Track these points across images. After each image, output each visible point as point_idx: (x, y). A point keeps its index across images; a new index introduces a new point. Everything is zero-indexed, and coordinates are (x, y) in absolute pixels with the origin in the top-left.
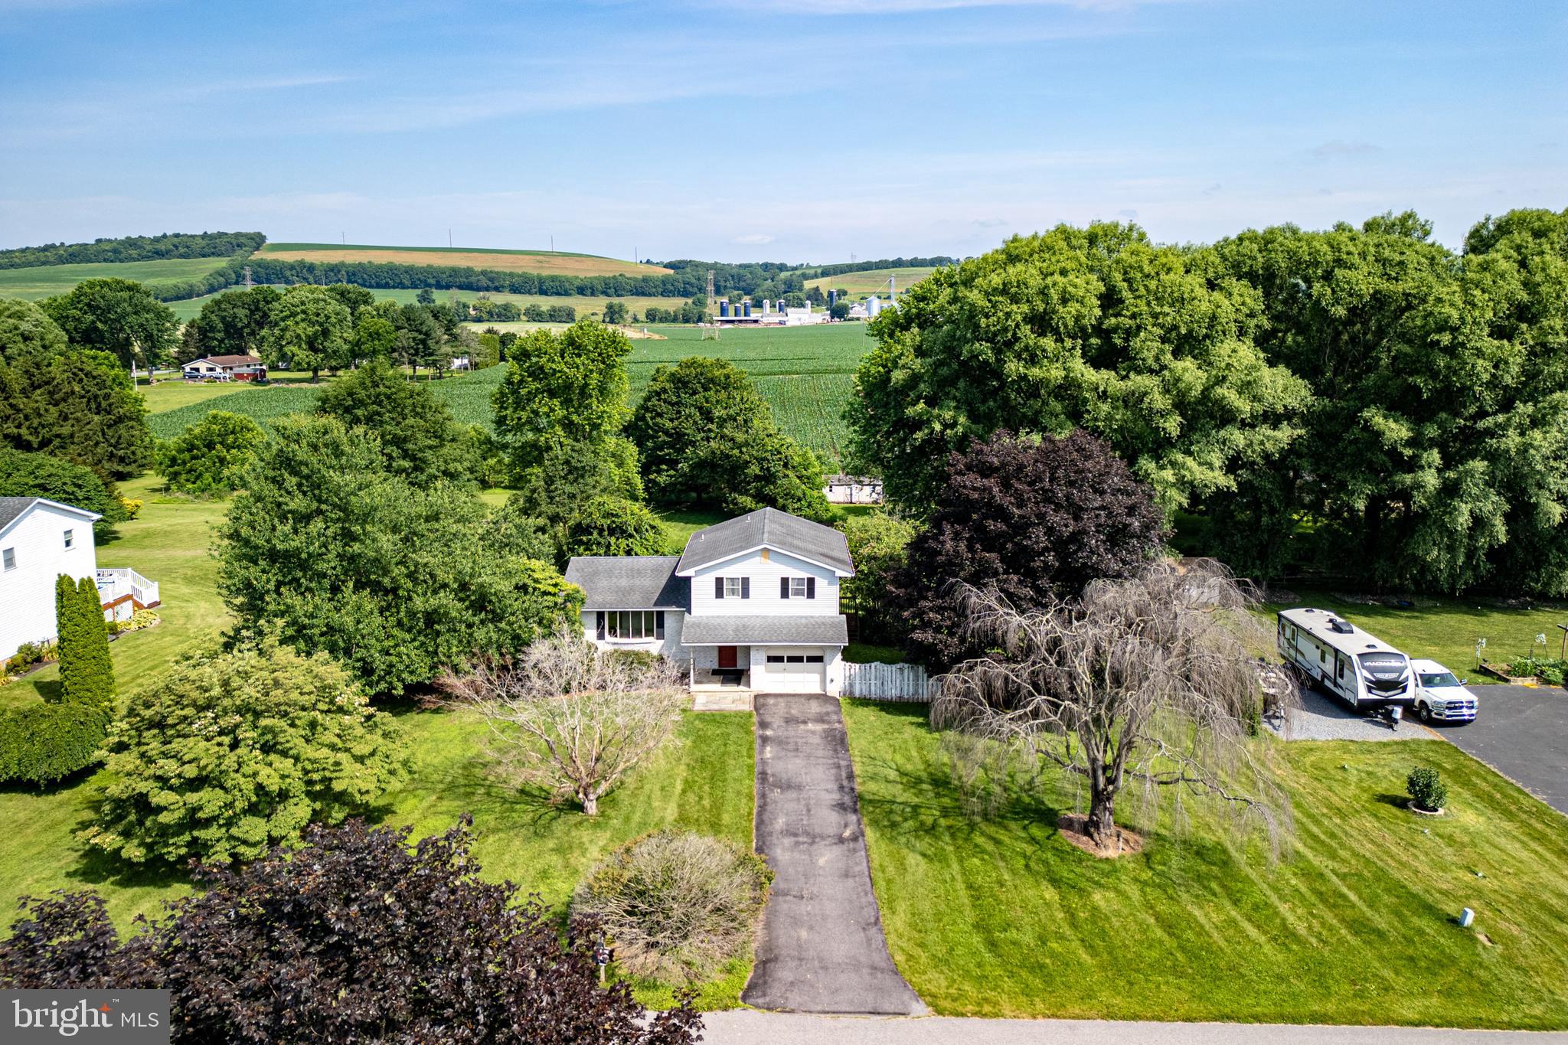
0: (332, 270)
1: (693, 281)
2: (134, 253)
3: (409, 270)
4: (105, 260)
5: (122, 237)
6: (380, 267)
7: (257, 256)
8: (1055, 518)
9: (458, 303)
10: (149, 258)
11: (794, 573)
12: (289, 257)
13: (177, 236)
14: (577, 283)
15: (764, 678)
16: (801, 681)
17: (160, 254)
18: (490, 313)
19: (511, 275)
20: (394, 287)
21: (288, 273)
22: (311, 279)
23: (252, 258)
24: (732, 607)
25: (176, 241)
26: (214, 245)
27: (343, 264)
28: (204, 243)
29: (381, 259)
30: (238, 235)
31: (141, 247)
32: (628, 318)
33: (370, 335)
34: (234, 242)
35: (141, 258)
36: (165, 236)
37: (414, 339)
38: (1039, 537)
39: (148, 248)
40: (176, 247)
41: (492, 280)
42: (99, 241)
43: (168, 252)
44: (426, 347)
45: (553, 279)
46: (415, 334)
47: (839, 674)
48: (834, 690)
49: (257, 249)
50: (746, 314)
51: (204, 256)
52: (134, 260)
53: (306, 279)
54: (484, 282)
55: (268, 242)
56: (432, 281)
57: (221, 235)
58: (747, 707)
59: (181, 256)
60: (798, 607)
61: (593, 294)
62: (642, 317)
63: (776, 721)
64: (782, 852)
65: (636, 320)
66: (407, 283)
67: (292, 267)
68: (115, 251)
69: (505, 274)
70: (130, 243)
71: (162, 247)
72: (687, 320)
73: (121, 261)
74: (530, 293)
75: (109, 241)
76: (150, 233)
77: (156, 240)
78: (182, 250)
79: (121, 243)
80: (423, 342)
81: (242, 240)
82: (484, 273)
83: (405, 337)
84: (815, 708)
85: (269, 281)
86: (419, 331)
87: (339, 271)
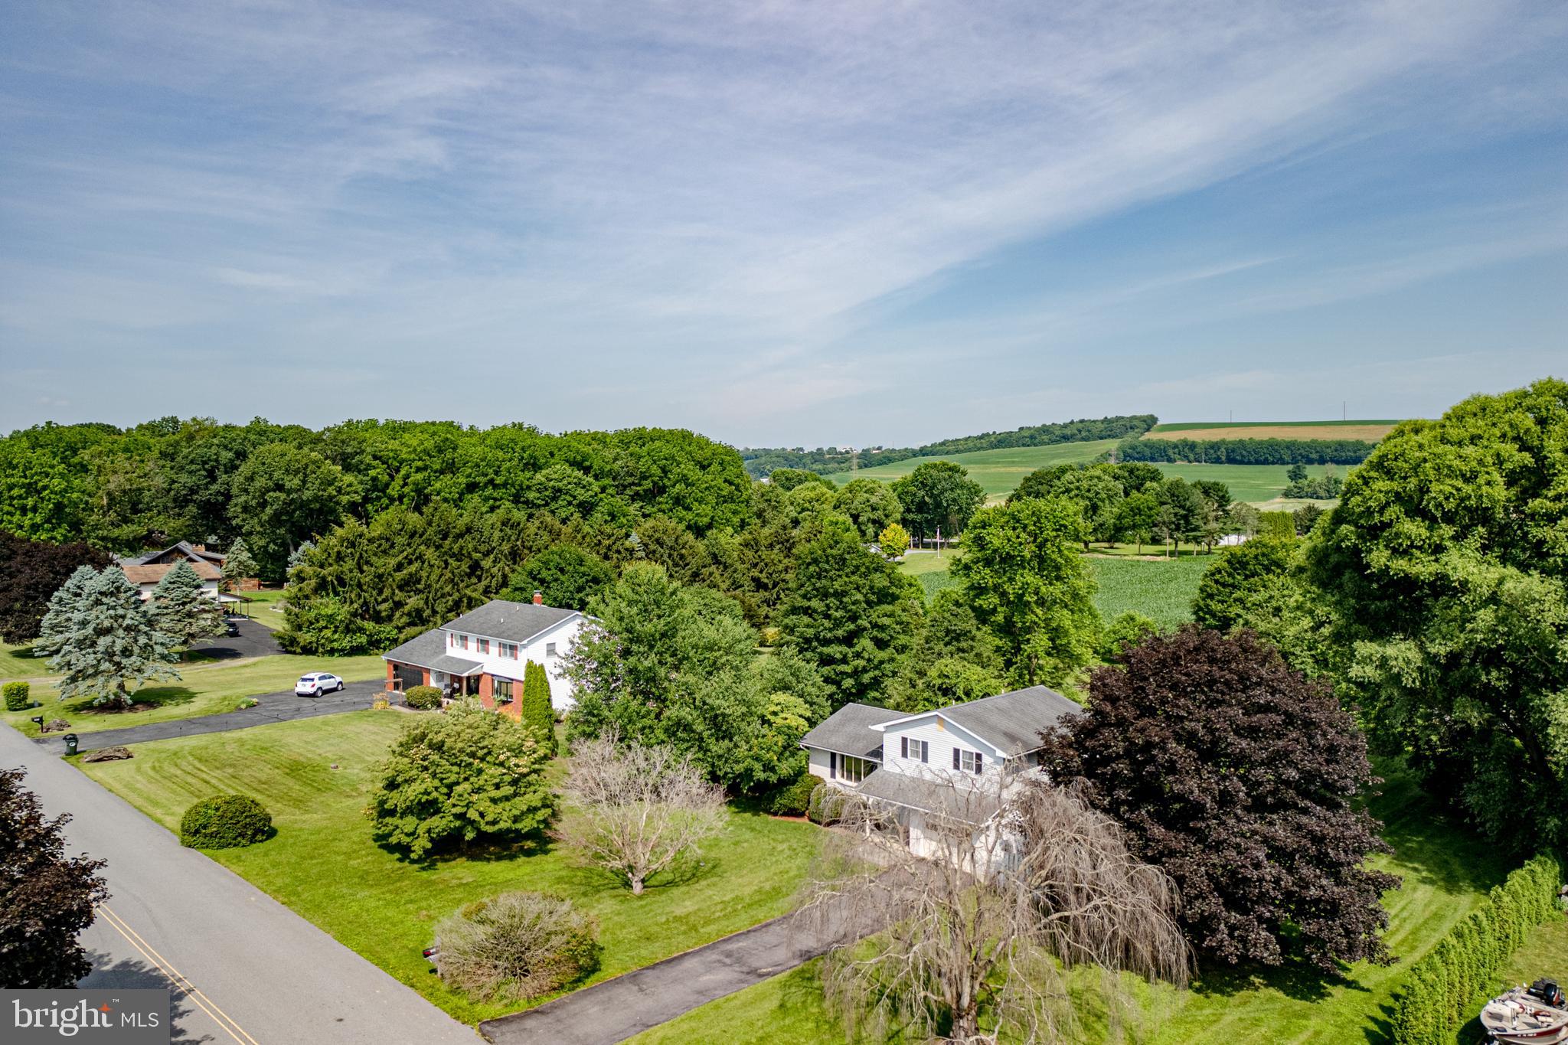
0: (1212, 448)
2: (1045, 438)
3: (1290, 446)
4: (1024, 445)
5: (1039, 425)
6: (1261, 443)
7: (1148, 436)
9: (1329, 479)
10: (1057, 442)
11: (965, 746)
12: (1174, 437)
13: (1082, 421)
17: (1066, 438)
20: (1273, 463)
21: (1170, 452)
22: (1192, 457)
23: (1142, 439)
25: (1080, 426)
26: (1110, 428)
27: (1223, 441)
28: (1101, 426)
29: (1262, 435)
30: (1134, 418)
31: (1052, 433)
33: (1132, 510)
34: (1128, 426)
35: (1052, 442)
36: (1072, 422)
37: (1176, 514)
39: (1057, 433)
40: (1080, 431)
42: (1021, 429)
43: (1073, 435)
44: (1187, 522)
46: (1177, 510)
49: (1148, 430)
51: (1101, 438)
52: (1046, 444)
53: (1186, 457)
55: (1159, 423)
56: (1314, 456)
57: (1118, 419)
59: (1083, 439)
67: (1176, 446)
68: (1032, 437)
70: (1045, 430)
71: (1068, 432)
73: (1035, 445)
75: (1029, 428)
76: (1061, 420)
77: (1065, 426)
78: (1084, 434)
79: (1038, 430)
80: (1185, 518)
81: (1135, 423)
83: (1167, 513)
85: (1153, 459)
86: (1182, 507)
87: (1219, 448)
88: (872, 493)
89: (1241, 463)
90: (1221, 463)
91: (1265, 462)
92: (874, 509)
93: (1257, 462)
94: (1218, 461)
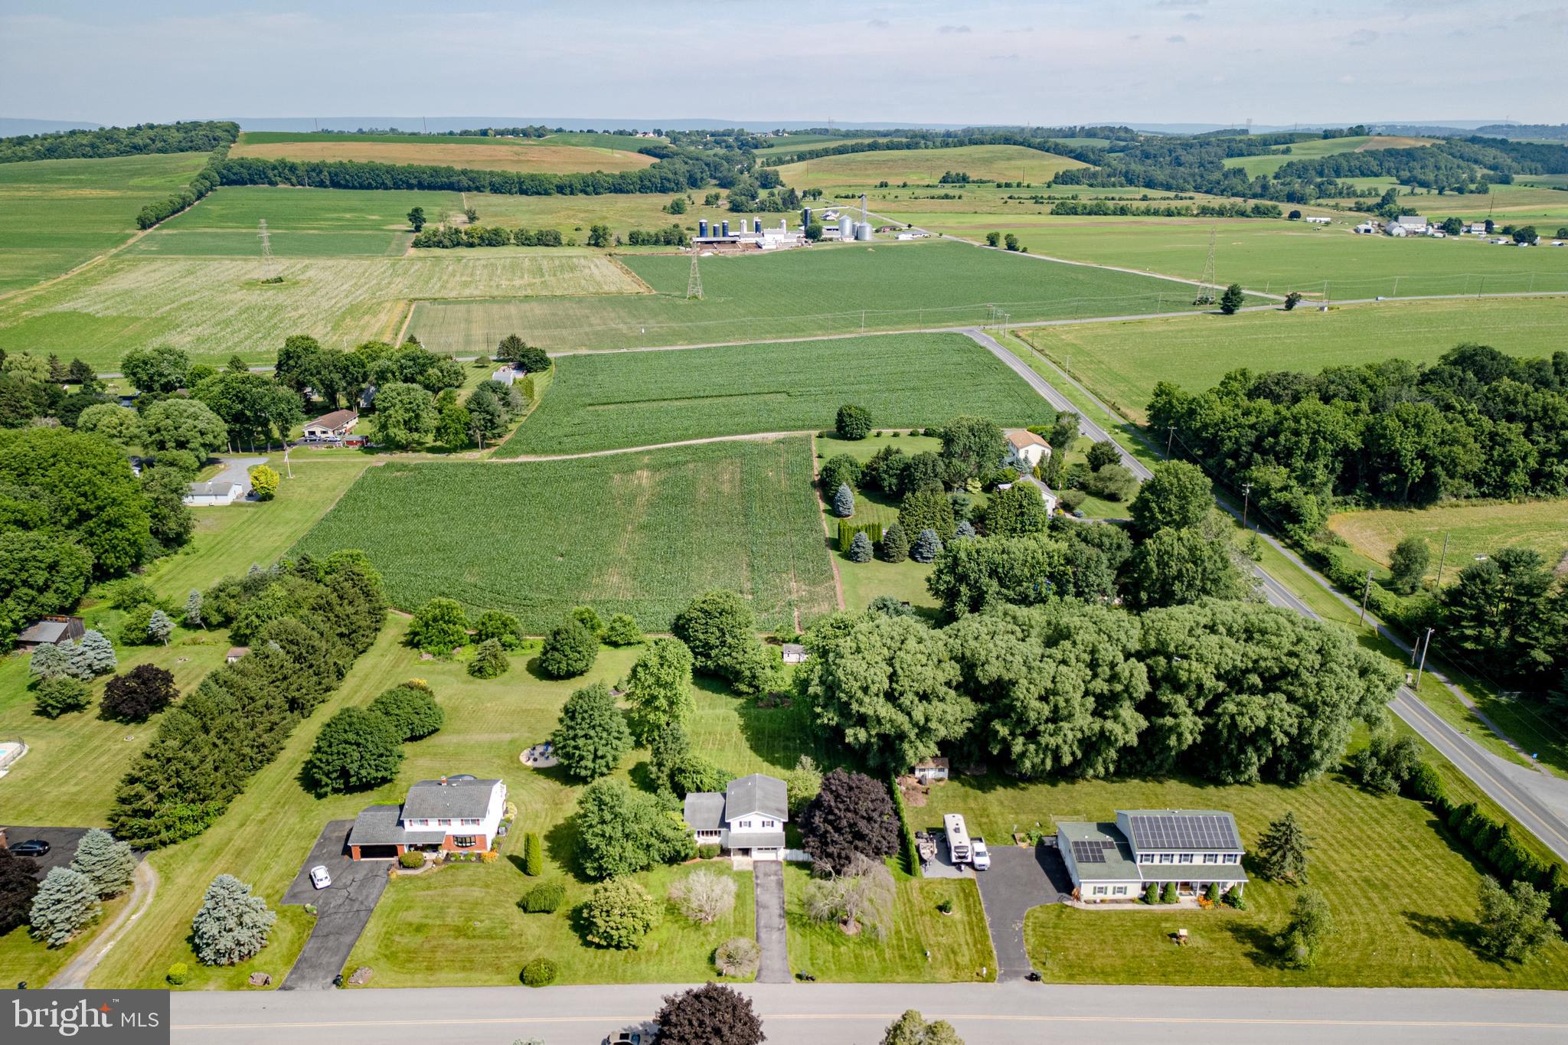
0: (314, 170)
1: (670, 176)
2: (111, 147)
4: (84, 156)
5: (97, 128)
6: (360, 166)
7: (235, 150)
8: (849, 815)
10: (128, 153)
11: (766, 820)
12: (266, 152)
13: (151, 127)
14: (555, 182)
15: (756, 855)
16: (770, 856)
17: (137, 149)
18: (481, 238)
19: (491, 173)
20: (377, 188)
21: (270, 174)
22: (294, 180)
23: (230, 154)
24: (745, 830)
25: (152, 133)
26: (190, 137)
28: (180, 135)
30: (213, 125)
31: (117, 141)
32: (612, 240)
33: (453, 420)
34: (209, 136)
35: (119, 153)
36: (139, 128)
37: (484, 419)
38: (844, 823)
39: (126, 142)
40: (153, 141)
41: (472, 180)
42: (74, 133)
43: (146, 146)
44: (493, 423)
45: (533, 178)
46: (484, 415)
47: (783, 853)
48: (781, 858)
49: (233, 142)
50: (725, 234)
51: (182, 151)
52: (113, 155)
53: (289, 180)
54: (465, 182)
55: (242, 131)
56: (414, 181)
57: (196, 125)
58: (751, 868)
59: (160, 151)
60: (768, 829)
61: (572, 193)
62: (625, 239)
63: (761, 875)
64: (763, 935)
65: (619, 243)
66: (389, 183)
67: (274, 168)
68: (92, 145)
69: (485, 173)
71: (138, 141)
72: (668, 243)
73: (100, 156)
74: (510, 192)
76: (125, 124)
77: (132, 132)
78: (159, 145)
81: (219, 133)
82: (464, 172)
83: (477, 418)
84: (774, 867)
86: (488, 413)
87: (321, 172)
88: (196, 418)
89: (346, 187)
90: (326, 187)
91: (369, 187)
92: (202, 434)
93: (362, 187)
94: (322, 184)
